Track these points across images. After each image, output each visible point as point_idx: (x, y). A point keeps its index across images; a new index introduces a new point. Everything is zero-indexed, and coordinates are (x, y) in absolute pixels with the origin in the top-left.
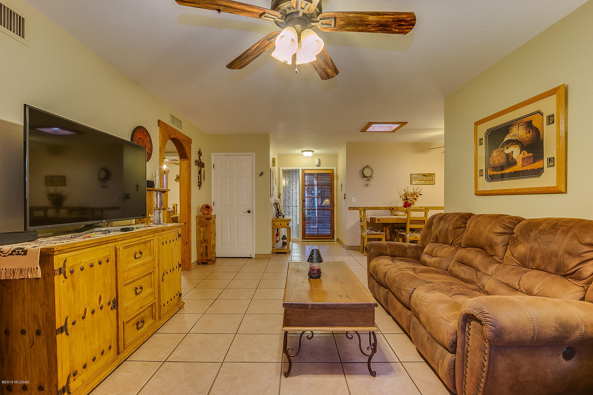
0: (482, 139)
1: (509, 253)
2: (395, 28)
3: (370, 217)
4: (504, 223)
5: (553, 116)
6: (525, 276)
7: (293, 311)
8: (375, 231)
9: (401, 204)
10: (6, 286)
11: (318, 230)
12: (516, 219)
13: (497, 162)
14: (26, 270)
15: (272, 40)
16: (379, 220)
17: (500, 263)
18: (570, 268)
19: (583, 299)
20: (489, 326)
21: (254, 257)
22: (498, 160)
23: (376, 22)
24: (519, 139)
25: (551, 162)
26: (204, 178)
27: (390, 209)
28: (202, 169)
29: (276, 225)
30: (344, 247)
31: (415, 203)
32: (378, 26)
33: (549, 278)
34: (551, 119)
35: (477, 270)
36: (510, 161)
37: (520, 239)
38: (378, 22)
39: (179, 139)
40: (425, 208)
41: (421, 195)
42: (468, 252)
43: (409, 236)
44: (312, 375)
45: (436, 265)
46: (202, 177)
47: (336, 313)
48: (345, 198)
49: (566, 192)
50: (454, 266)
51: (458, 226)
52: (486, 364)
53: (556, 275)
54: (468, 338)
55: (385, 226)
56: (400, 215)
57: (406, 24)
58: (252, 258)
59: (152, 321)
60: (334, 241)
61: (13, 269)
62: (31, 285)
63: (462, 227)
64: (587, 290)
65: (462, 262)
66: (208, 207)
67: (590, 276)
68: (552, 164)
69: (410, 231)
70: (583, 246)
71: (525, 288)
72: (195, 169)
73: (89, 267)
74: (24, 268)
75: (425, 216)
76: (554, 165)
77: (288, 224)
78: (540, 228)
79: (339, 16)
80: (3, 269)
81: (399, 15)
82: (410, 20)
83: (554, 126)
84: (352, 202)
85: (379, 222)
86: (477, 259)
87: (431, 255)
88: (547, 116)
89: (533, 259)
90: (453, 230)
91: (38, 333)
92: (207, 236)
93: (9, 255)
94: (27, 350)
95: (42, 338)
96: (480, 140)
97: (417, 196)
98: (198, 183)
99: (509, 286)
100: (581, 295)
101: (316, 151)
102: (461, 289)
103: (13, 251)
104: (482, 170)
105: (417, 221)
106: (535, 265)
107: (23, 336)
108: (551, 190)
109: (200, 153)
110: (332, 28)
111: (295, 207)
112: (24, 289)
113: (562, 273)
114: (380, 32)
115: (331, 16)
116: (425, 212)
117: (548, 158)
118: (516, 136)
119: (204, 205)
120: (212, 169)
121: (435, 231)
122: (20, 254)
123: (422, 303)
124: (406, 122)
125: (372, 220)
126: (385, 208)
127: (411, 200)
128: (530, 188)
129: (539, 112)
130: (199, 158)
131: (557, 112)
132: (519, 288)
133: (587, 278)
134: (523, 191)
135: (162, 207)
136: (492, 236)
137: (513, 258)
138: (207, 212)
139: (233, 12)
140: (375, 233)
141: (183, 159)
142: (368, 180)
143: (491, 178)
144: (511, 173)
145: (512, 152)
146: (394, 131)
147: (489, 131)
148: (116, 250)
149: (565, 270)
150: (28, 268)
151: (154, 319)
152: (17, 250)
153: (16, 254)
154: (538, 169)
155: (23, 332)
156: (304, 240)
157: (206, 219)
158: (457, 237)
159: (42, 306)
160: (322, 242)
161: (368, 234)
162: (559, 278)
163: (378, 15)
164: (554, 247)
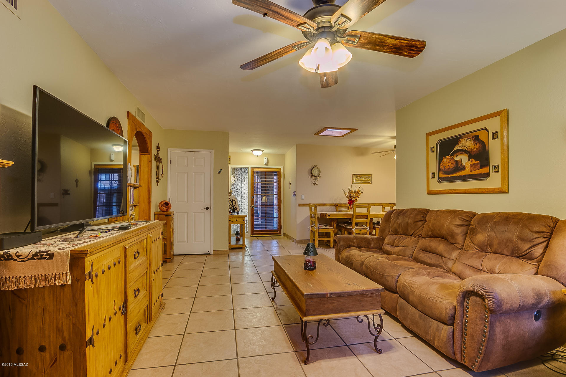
0: (434, 148)
1: (469, 241)
2: (406, 52)
3: (321, 212)
4: (462, 217)
5: (497, 132)
6: (485, 260)
7: (312, 301)
8: (324, 225)
9: (345, 201)
10: (19, 297)
11: (266, 226)
12: (471, 213)
13: (447, 167)
14: (53, 277)
15: (296, 48)
16: (329, 216)
17: (460, 249)
18: (524, 250)
19: (536, 273)
20: (492, 299)
21: (212, 253)
22: (449, 165)
23: (393, 44)
24: (467, 149)
25: (496, 169)
26: (162, 173)
27: (335, 205)
28: (161, 165)
29: (232, 222)
30: (293, 241)
31: (358, 200)
32: (393, 48)
33: (506, 259)
34: (495, 135)
35: (442, 256)
36: (459, 167)
37: (479, 230)
38: (394, 45)
39: (143, 132)
40: (368, 205)
41: (362, 193)
42: (431, 241)
43: (355, 229)
44: (329, 360)
45: (402, 254)
46: (161, 173)
47: (349, 300)
48: (294, 195)
49: (508, 193)
50: (419, 254)
51: (418, 220)
52: (487, 330)
53: (511, 257)
54: (466, 311)
55: (333, 220)
56: (343, 211)
57: (416, 49)
58: (210, 254)
59: (145, 325)
60: (281, 236)
61: (35, 276)
62: (53, 294)
63: (422, 221)
64: (539, 267)
65: (426, 250)
66: (167, 204)
67: (540, 256)
68: (497, 170)
69: (355, 225)
70: (533, 234)
71: (487, 268)
72: (154, 164)
73: (107, 269)
74: (50, 274)
75: (368, 212)
76: (498, 171)
77: (244, 220)
78: (495, 221)
79: (364, 35)
80: (20, 277)
81: (413, 42)
82: (420, 47)
83: (498, 141)
84: (302, 199)
85: (330, 217)
86: (441, 247)
87: (393, 245)
88: (492, 133)
89: (490, 245)
90: (413, 224)
91: (62, 348)
92: (166, 234)
93: (29, 259)
94: (47, 369)
95: (67, 353)
96: (432, 148)
97: (359, 194)
98: (157, 178)
99: (473, 267)
100: (534, 270)
101: (266, 151)
102: (437, 272)
103: (33, 255)
104: (433, 174)
105: (361, 216)
106: (493, 250)
107: (42, 353)
108: (496, 190)
109: (158, 148)
110: (354, 44)
111: (244, 204)
112: (44, 299)
113: (516, 255)
114: (393, 53)
115: (357, 34)
116: (368, 208)
117: (493, 166)
118: (465, 147)
119: (162, 202)
120: (169, 165)
121: (394, 224)
122: (44, 258)
123: (412, 285)
124: (356, 129)
125: (322, 215)
126: (331, 205)
127: (355, 198)
128: (478, 189)
129: (485, 129)
130: (158, 153)
131: (501, 130)
132: (482, 269)
133: (538, 258)
134: (473, 191)
135: (134, 203)
136: (453, 227)
137: (473, 245)
138: (166, 208)
139: (276, 18)
140: (324, 227)
141: (142, 153)
142: (316, 179)
143: (442, 180)
144: (460, 176)
145: (461, 159)
146: (343, 136)
147: (440, 141)
148: (125, 250)
149: (519, 252)
150: (56, 274)
151: (147, 322)
152: (40, 254)
153: (38, 259)
154: (484, 174)
155: (42, 349)
156: (253, 236)
157: (165, 216)
158: (417, 229)
159: (68, 316)
160: (270, 237)
161: (319, 228)
162: (514, 259)
163: (397, 39)
164: (508, 235)
